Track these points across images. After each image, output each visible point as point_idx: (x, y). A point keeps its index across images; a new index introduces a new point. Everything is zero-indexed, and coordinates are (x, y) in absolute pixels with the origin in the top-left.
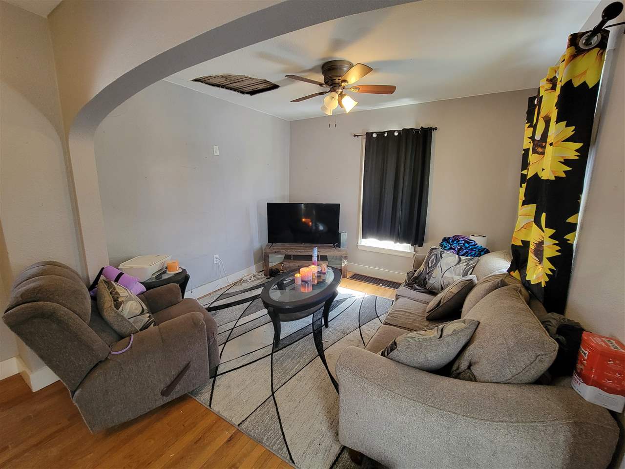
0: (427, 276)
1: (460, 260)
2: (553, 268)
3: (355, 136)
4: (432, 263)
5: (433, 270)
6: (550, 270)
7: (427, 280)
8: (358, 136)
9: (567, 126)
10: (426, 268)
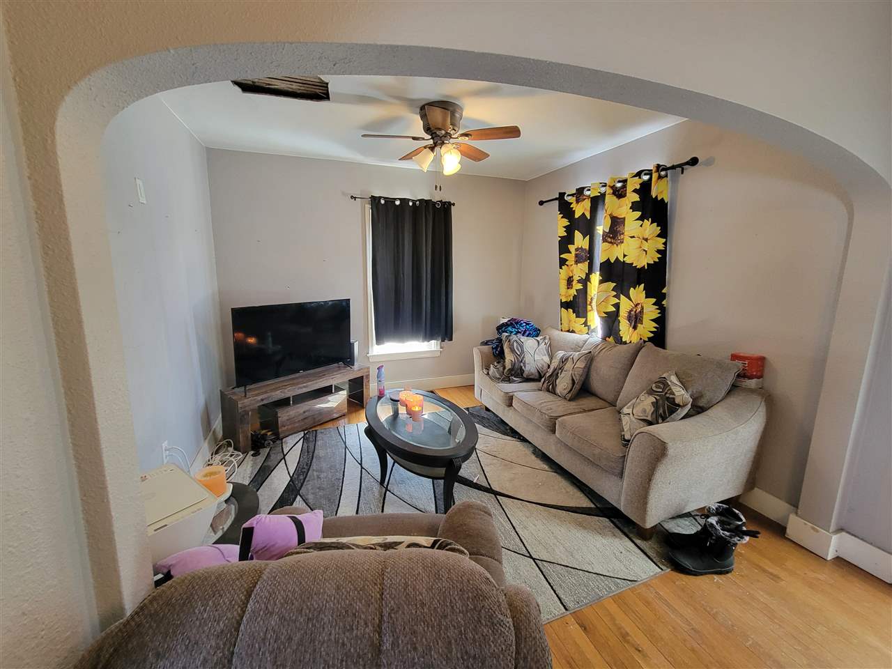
0: (522, 364)
1: (538, 342)
2: (656, 325)
3: (352, 197)
4: (518, 350)
5: (523, 357)
6: (655, 327)
7: (523, 367)
8: (355, 198)
9: (658, 226)
10: (517, 358)
